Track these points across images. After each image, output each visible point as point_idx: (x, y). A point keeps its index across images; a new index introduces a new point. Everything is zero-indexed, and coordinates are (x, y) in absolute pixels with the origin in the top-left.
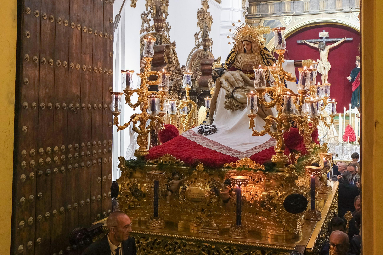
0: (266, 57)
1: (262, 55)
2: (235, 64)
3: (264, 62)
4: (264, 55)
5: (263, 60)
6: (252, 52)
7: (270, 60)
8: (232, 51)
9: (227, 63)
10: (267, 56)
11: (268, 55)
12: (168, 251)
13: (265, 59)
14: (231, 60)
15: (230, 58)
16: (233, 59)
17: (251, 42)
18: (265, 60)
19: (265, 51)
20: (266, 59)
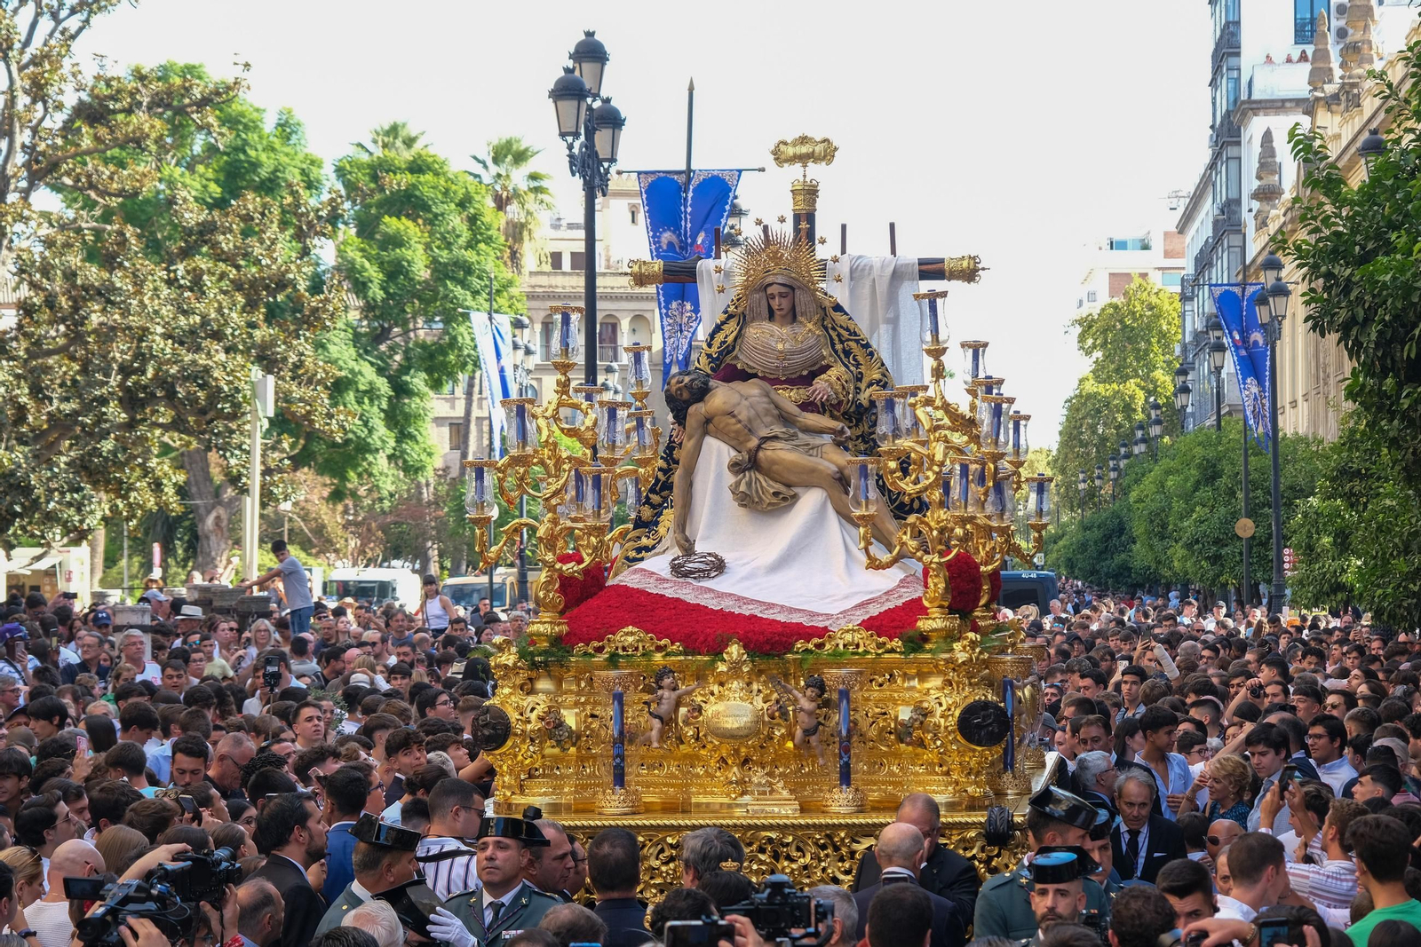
0: (839, 335)
1: (826, 328)
2: (736, 357)
3: (836, 352)
4: (834, 329)
5: (833, 345)
6: (794, 319)
7: (853, 344)
8: (725, 312)
9: (710, 351)
10: (845, 333)
11: (847, 329)
12: (666, 863)
13: (837, 342)
14: (725, 342)
15: (720, 337)
16: (730, 339)
17: (793, 289)
18: (839, 347)
19: (838, 316)
20: (842, 342)
